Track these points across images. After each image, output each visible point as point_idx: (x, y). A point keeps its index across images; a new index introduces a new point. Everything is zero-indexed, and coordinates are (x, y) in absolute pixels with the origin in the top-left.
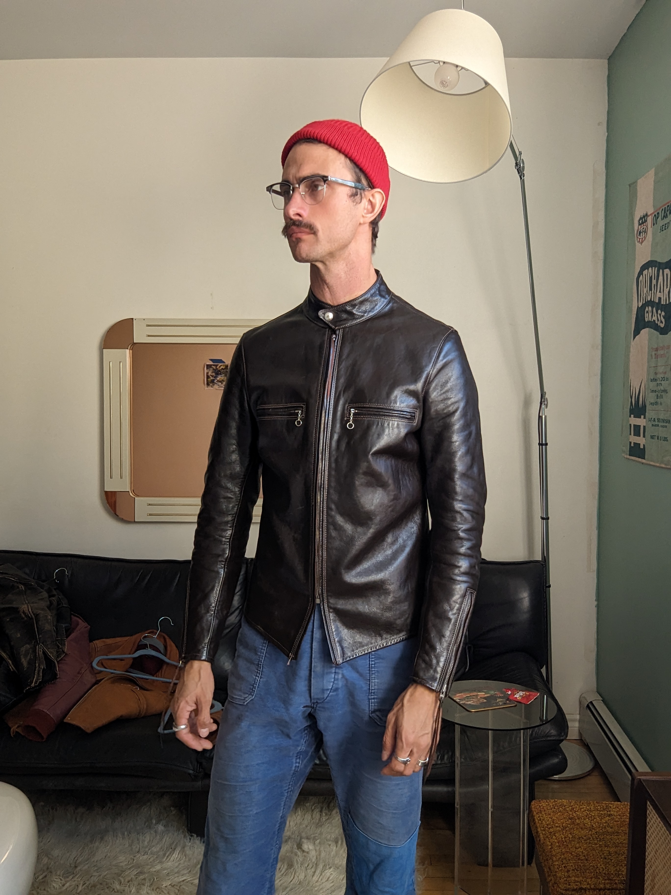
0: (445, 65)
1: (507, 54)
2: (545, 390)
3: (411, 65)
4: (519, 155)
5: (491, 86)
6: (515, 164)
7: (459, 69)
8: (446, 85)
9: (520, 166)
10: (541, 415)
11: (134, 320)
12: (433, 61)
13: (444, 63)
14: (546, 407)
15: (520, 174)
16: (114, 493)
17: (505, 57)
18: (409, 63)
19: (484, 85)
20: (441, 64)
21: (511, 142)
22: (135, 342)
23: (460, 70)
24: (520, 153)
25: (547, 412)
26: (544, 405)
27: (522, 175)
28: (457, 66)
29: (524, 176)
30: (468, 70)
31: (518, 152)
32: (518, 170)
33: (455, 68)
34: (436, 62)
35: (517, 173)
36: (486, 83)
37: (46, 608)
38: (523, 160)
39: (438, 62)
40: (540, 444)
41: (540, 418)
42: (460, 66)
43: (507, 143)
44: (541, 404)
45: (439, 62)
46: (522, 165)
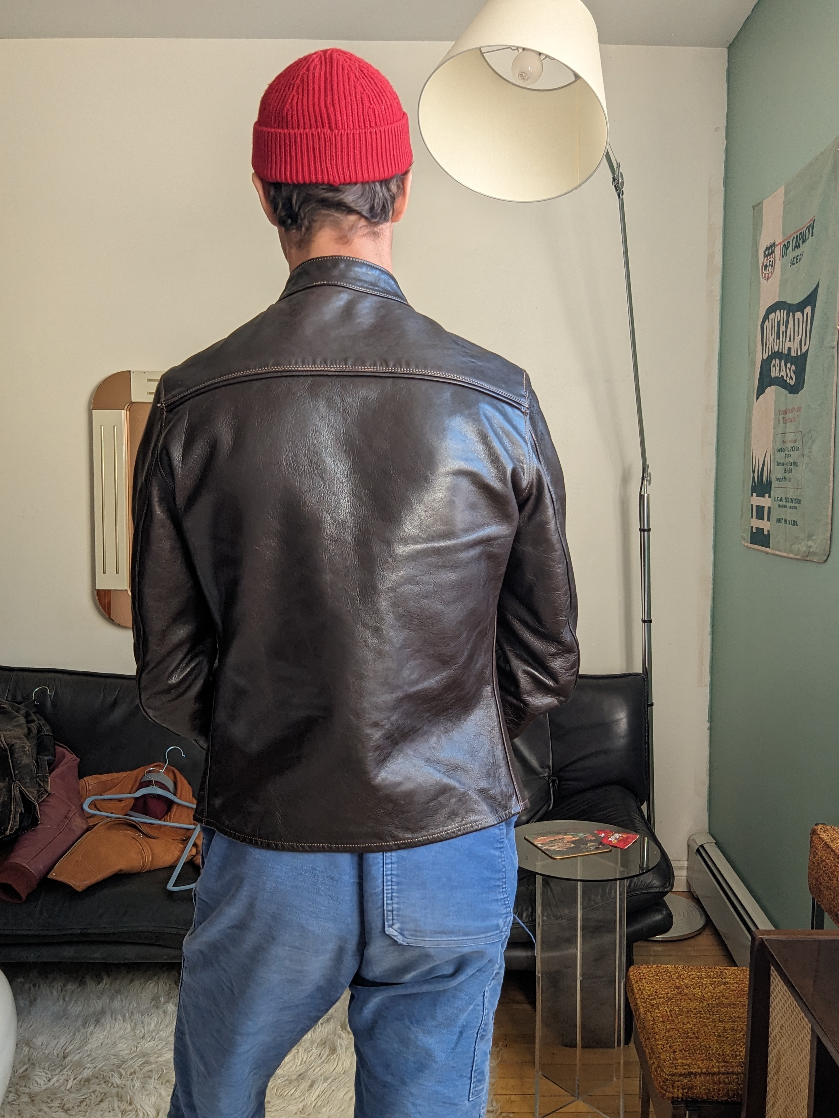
0: (525, 52)
1: (602, 40)
2: (648, 463)
3: (483, 51)
4: (617, 167)
5: (583, 79)
6: (612, 179)
7: (543, 57)
8: (526, 77)
9: (618, 181)
10: (642, 493)
11: (131, 373)
12: (510, 47)
13: (524, 49)
14: (649, 484)
15: (618, 191)
16: (107, 592)
17: (600, 42)
18: (480, 49)
19: (573, 79)
20: (520, 50)
21: (607, 151)
22: (133, 400)
23: (544, 59)
24: (619, 166)
25: (650, 490)
26: (647, 481)
27: (620, 192)
28: (540, 54)
29: (623, 194)
30: (554, 59)
31: (616, 164)
32: (615, 186)
33: (537, 56)
34: (513, 48)
35: (615, 190)
36: (577, 76)
37: (23, 736)
38: (621, 174)
39: (516, 48)
40: (642, 530)
41: (641, 497)
42: (544, 54)
43: (602, 153)
44: (643, 479)
45: (518, 48)
46: (620, 180)
